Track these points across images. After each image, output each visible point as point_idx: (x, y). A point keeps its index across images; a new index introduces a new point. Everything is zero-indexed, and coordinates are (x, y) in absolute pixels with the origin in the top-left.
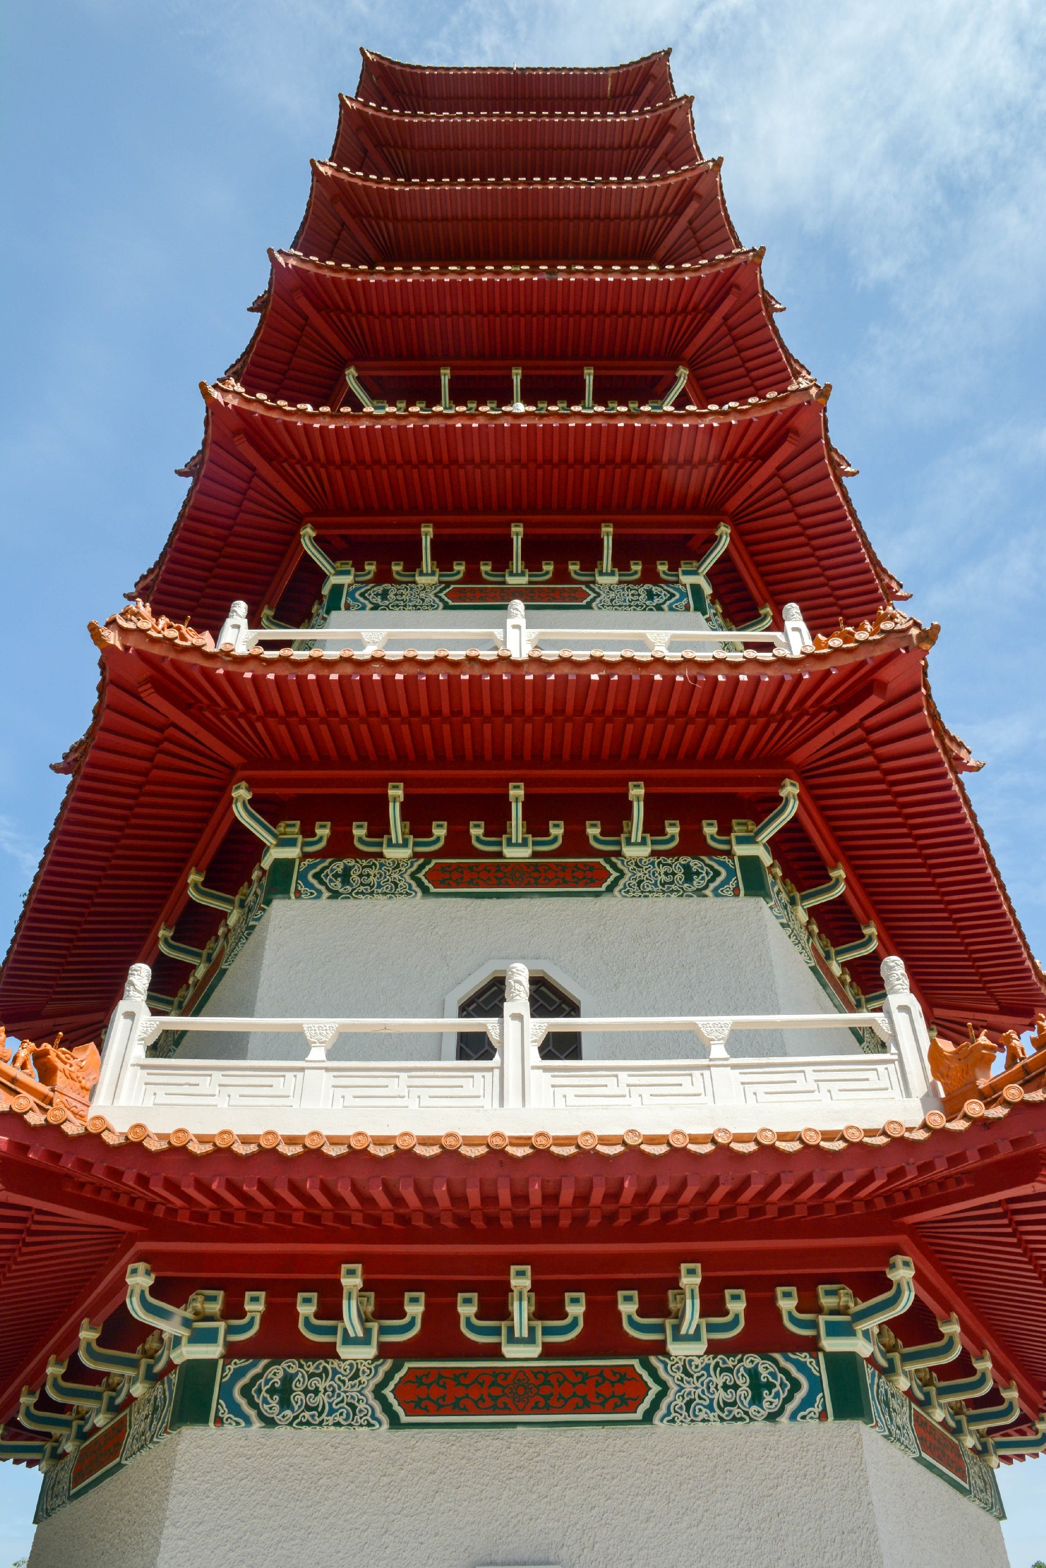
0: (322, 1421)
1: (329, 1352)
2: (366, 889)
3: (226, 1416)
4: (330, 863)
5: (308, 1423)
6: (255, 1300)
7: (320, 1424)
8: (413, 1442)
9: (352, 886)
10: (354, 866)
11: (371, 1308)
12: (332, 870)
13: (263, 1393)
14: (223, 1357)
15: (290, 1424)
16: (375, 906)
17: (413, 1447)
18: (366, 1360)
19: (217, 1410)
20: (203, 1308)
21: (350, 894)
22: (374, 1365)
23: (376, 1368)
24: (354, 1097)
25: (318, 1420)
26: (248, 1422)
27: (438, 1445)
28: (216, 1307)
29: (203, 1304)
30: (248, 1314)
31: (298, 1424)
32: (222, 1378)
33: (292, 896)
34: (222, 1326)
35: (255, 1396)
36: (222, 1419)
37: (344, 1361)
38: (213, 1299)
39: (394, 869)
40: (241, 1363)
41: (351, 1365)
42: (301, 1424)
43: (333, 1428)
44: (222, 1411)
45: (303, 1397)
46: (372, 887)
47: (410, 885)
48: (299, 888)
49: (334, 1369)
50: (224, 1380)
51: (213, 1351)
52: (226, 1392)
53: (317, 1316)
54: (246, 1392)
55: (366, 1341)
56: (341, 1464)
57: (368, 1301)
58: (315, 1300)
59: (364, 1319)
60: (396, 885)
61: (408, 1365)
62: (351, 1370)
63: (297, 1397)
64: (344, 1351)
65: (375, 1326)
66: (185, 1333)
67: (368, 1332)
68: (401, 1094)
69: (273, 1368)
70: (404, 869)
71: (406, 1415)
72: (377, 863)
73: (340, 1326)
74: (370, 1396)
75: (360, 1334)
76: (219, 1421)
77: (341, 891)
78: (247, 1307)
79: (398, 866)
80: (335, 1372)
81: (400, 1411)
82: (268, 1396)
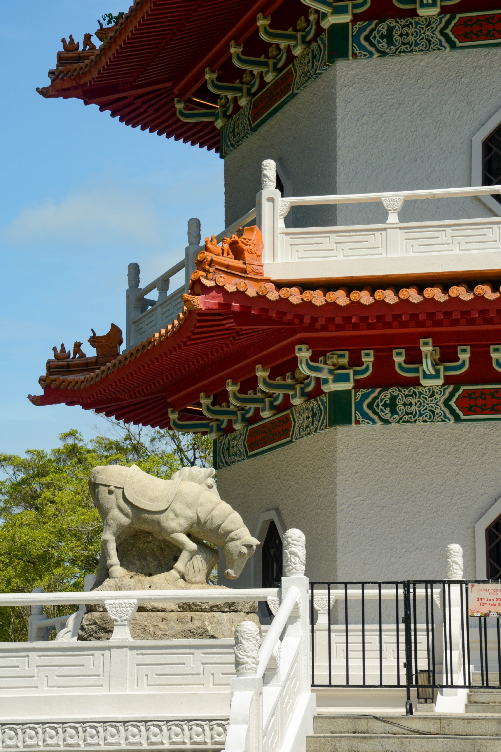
0: (416, 420)
1: (416, 382)
2: (406, 48)
3: (361, 420)
4: (377, 25)
5: (408, 421)
6: (367, 355)
7: (415, 421)
8: (469, 429)
9: (395, 46)
10: (395, 26)
11: (438, 357)
12: (379, 32)
13: (380, 407)
14: (353, 388)
15: (398, 422)
16: (414, 61)
17: (469, 432)
18: (437, 386)
19: (356, 417)
20: (338, 362)
21: (395, 53)
22: (443, 388)
23: (444, 390)
24: (419, 245)
25: (414, 420)
26: (374, 422)
27: (483, 430)
28: (345, 361)
29: (337, 359)
30: (365, 364)
31: (403, 422)
32: (355, 400)
33: (351, 58)
34: (351, 372)
35: (376, 409)
36: (359, 421)
37: (425, 387)
38: (343, 356)
39: (427, 27)
40: (365, 391)
41: (429, 389)
42: (404, 422)
43: (422, 423)
44: (358, 417)
45: (403, 408)
46: (411, 46)
47: (440, 41)
48: (355, 52)
49: (419, 392)
50: (357, 401)
51: (348, 386)
52: (359, 407)
53: (406, 362)
54: (370, 406)
55: (437, 376)
56: (429, 441)
57: (436, 353)
58: (404, 353)
59: (435, 364)
60: (429, 41)
61: (463, 388)
62: (429, 392)
63: (400, 408)
64: (424, 382)
65: (441, 368)
66: (330, 377)
67: (437, 371)
68: (448, 242)
69: (384, 393)
70: (434, 26)
71: (464, 415)
72: (413, 22)
73: (421, 368)
74: (442, 406)
75: (433, 372)
76: (357, 422)
77: (387, 51)
78: (364, 360)
79: (430, 24)
80: (420, 393)
81: (460, 413)
82: (383, 408)
